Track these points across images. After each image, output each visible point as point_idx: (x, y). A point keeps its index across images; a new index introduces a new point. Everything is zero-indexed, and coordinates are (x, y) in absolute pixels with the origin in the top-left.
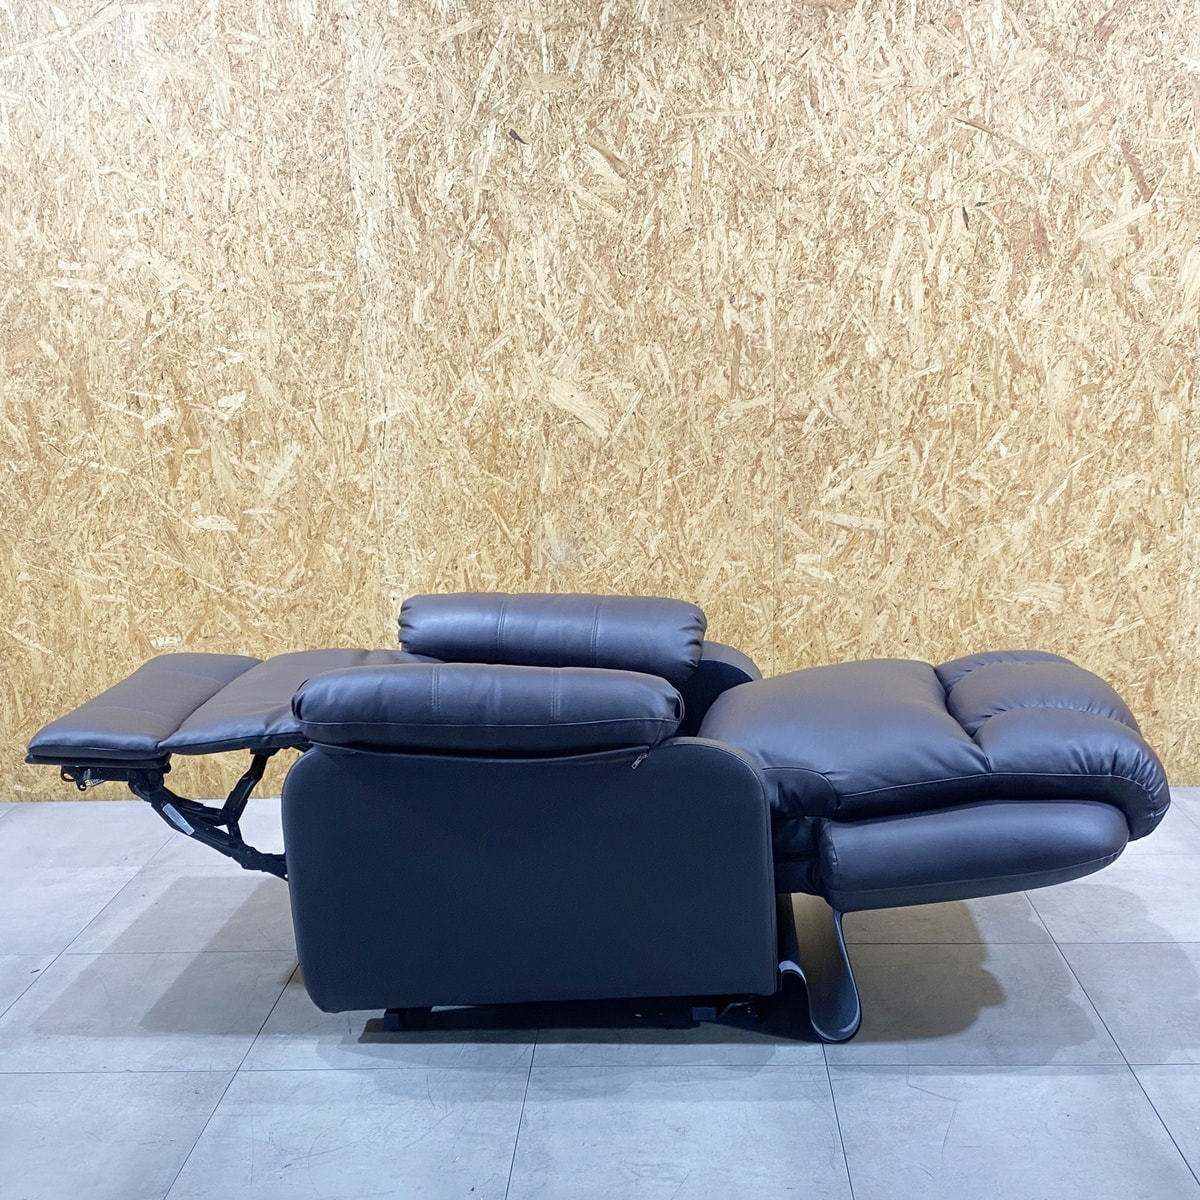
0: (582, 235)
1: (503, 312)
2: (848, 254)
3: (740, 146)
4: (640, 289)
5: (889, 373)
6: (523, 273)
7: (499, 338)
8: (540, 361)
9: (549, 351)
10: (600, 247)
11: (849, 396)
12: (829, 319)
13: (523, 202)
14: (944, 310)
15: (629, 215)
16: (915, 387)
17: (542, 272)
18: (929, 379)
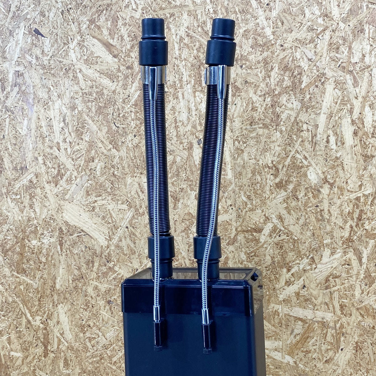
0: (87, 99)
1: (30, 156)
2: (290, 105)
3: (202, 31)
4: (130, 137)
5: (328, 195)
6: (44, 127)
7: (26, 174)
8: (56, 190)
9: (63, 182)
10: (100, 107)
11: (296, 213)
12: (277, 154)
13: (44, 78)
14: (371, 146)
15: (121, 84)
16: (351, 206)
17: (57, 126)
18: (362, 200)
